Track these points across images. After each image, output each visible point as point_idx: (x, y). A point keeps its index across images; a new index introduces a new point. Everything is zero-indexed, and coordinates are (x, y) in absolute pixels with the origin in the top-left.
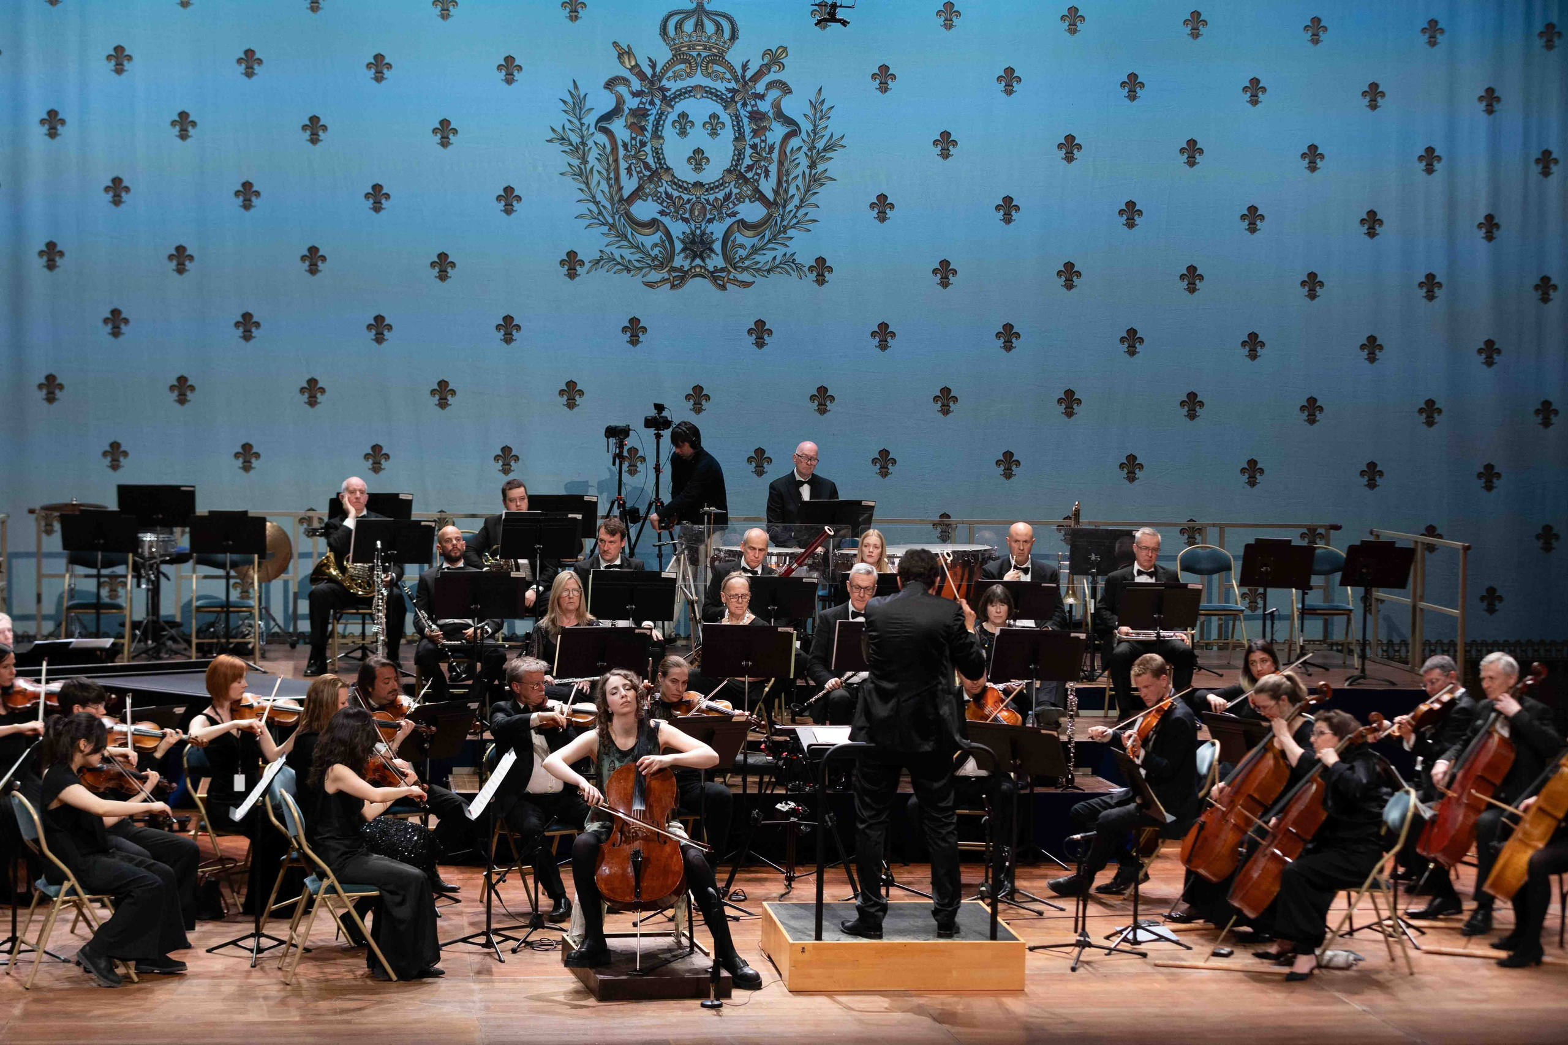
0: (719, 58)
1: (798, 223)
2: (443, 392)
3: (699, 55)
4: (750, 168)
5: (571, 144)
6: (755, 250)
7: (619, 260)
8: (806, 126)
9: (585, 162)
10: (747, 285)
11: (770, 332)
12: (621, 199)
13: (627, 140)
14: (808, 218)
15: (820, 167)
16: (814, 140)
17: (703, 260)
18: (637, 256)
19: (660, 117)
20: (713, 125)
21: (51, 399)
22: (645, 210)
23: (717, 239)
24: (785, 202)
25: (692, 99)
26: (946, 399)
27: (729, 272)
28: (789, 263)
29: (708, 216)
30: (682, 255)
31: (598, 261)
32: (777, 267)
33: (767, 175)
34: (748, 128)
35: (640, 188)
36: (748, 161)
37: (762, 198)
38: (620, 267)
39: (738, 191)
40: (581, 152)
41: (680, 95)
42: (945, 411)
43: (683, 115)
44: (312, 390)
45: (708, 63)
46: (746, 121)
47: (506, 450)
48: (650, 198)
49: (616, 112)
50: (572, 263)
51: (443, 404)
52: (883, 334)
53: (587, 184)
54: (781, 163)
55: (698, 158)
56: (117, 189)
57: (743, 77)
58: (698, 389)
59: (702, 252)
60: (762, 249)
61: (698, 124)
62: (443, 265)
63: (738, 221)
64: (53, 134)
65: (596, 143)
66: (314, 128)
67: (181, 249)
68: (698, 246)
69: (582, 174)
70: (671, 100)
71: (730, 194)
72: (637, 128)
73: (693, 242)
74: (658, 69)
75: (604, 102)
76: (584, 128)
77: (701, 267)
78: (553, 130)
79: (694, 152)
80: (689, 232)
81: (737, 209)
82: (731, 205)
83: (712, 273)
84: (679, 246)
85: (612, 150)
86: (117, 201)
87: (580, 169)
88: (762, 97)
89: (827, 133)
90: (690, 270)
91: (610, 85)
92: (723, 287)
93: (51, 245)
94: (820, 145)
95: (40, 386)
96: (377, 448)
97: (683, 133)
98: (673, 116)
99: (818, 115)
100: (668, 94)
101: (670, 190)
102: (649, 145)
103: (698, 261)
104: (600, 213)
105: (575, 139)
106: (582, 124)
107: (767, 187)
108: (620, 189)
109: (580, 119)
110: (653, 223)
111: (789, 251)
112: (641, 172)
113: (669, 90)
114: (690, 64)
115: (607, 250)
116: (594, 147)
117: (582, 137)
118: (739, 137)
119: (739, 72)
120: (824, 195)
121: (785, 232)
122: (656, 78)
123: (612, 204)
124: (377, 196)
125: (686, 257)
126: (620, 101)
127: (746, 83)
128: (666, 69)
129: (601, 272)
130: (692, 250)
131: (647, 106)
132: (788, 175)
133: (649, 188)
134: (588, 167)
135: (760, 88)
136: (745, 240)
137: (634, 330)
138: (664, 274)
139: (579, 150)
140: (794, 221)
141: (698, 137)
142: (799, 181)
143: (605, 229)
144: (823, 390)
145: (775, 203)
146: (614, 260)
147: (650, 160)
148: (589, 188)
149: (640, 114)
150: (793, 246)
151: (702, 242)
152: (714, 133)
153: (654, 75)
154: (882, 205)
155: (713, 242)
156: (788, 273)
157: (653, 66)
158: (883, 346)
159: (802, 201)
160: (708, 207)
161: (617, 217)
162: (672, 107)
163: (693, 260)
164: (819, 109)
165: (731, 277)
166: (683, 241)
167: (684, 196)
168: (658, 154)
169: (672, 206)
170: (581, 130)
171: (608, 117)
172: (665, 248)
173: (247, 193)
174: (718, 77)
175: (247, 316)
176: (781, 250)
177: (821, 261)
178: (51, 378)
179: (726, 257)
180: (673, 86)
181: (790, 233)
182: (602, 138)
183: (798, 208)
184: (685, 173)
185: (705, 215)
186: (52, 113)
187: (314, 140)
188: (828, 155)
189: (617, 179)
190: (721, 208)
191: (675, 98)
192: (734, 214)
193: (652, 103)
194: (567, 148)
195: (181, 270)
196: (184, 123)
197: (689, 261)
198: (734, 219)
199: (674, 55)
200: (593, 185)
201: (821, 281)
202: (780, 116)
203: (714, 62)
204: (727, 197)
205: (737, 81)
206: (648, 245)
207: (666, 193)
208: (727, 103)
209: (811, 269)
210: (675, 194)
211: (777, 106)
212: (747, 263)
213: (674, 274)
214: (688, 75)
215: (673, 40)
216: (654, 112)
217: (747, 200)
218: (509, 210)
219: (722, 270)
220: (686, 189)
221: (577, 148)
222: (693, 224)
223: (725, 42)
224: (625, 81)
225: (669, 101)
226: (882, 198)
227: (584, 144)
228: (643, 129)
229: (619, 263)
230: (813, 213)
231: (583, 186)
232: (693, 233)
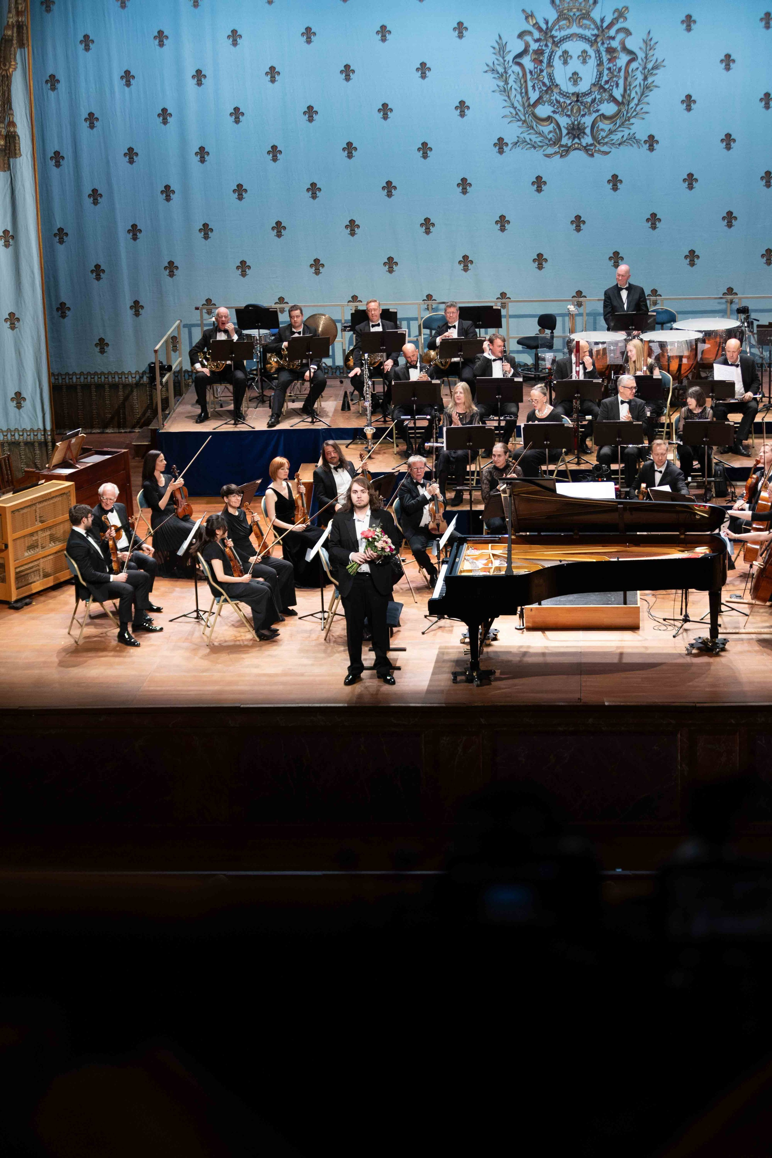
0: (586, 16)
1: (637, 114)
2: (427, 225)
3: (574, 14)
4: (607, 82)
5: (498, 73)
6: (611, 132)
7: (529, 142)
8: (641, 55)
9: (507, 83)
10: (606, 153)
11: (621, 181)
12: (529, 105)
13: (532, 68)
14: (643, 111)
15: (650, 80)
16: (646, 64)
17: (579, 139)
18: (540, 139)
19: (552, 54)
20: (584, 57)
21: (206, 237)
22: (543, 111)
23: (588, 126)
24: (629, 102)
25: (571, 42)
26: (730, 218)
27: (596, 146)
28: (632, 139)
29: (582, 113)
30: (567, 137)
31: (517, 143)
32: (624, 142)
33: (617, 85)
34: (605, 57)
35: (540, 98)
36: (605, 78)
37: (615, 100)
38: (529, 146)
39: (599, 96)
40: (504, 77)
41: (563, 40)
42: (730, 225)
43: (565, 52)
44: (352, 226)
45: (580, 19)
46: (604, 54)
47: (465, 257)
48: (546, 104)
49: (525, 52)
50: (500, 144)
51: (428, 232)
52: (690, 180)
53: (509, 97)
54: (626, 79)
55: (575, 78)
56: (237, 114)
57: (602, 26)
58: (578, 217)
59: (578, 135)
60: (615, 131)
61: (575, 57)
62: (425, 149)
63: (601, 115)
64: (199, 84)
65: (513, 72)
66: (347, 71)
67: (274, 147)
68: (576, 131)
69: (505, 91)
70: (558, 43)
71: (595, 99)
72: (538, 61)
73: (573, 129)
74: (550, 25)
75: (516, 46)
76: (506, 63)
77: (578, 144)
78: (488, 65)
79: (573, 74)
80: (570, 123)
81: (599, 108)
82: (596, 106)
83: (585, 147)
84: (564, 132)
85: (523, 75)
86: (237, 121)
87: (504, 88)
88: (613, 38)
89: (654, 59)
90: (572, 146)
91: (521, 36)
92: (592, 155)
93: (202, 149)
94: (650, 66)
95: (200, 230)
96: (390, 259)
97: (565, 63)
98: (559, 53)
99: (648, 48)
100: (556, 39)
101: (558, 98)
102: (545, 71)
103: (576, 140)
104: (517, 114)
105: (501, 70)
106: (505, 61)
107: (618, 93)
108: (528, 99)
109: (503, 58)
110: (549, 119)
111: (632, 132)
112: (541, 88)
113: (556, 37)
114: (569, 20)
115: (522, 136)
116: (512, 74)
117: (505, 68)
118: (600, 64)
119: (599, 22)
120: (652, 96)
121: (629, 120)
122: (549, 30)
123: (524, 108)
124: (385, 110)
125: (569, 138)
126: (527, 46)
127: (603, 31)
128: (554, 24)
129: (518, 150)
130: (573, 134)
131: (544, 48)
132: (630, 85)
133: (546, 97)
134: (509, 86)
135: (612, 32)
136: (605, 126)
137: (539, 183)
138: (556, 149)
139: (503, 76)
140: (635, 113)
141: (575, 65)
142: (638, 89)
143: (520, 123)
144: (654, 215)
145: (623, 103)
146: (526, 142)
147: (546, 80)
148: (510, 100)
149: (539, 52)
150: (634, 129)
151: (579, 129)
152: (584, 62)
153: (547, 28)
154: (689, 101)
155: (585, 128)
156: (631, 145)
157: (547, 23)
158: (691, 187)
159: (639, 101)
160: (582, 107)
161: (527, 116)
162: (559, 47)
163: (573, 140)
164: (648, 44)
165: (597, 149)
166: (567, 129)
167: (566, 101)
168: (551, 77)
169: (560, 108)
170: (504, 64)
171: (520, 55)
172: (556, 133)
173: (310, 112)
174: (586, 27)
175: (313, 185)
176: (626, 132)
177: (651, 137)
178: (205, 225)
179: (594, 137)
180: (558, 34)
181: (632, 120)
182: (517, 69)
183: (637, 105)
184: (568, 87)
185: (580, 113)
186: (199, 72)
187: (348, 79)
188: (655, 72)
189: (527, 92)
190: (589, 108)
191: (560, 41)
192: (598, 111)
193: (546, 45)
194: (496, 76)
195: (275, 159)
196: (273, 73)
197: (571, 140)
198: (597, 114)
199: (559, 16)
200: (512, 97)
201: (651, 149)
202: (625, 49)
203: (583, 18)
204: (593, 101)
205: (598, 29)
206: (546, 133)
207: (556, 100)
208: (592, 43)
209: (645, 142)
210: (562, 100)
211: (623, 43)
212: (606, 140)
213: (562, 149)
214: (568, 27)
215: (559, 6)
216: (548, 51)
217: (605, 102)
218: (462, 115)
219: (591, 145)
220: (568, 97)
221: (502, 75)
222: (573, 118)
223: (590, 6)
224: (530, 33)
225: (556, 44)
226: (689, 97)
227: (506, 72)
228: (541, 62)
229: (529, 144)
230: (646, 108)
231: (506, 98)
232: (573, 124)
